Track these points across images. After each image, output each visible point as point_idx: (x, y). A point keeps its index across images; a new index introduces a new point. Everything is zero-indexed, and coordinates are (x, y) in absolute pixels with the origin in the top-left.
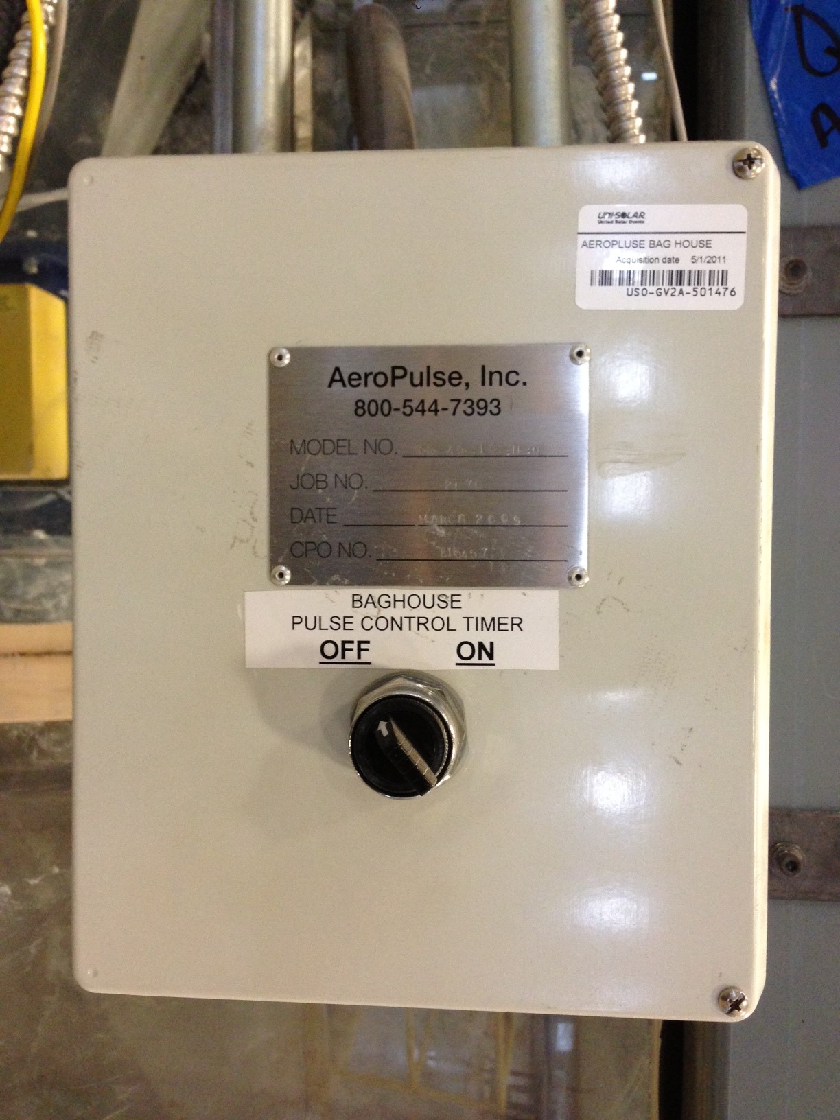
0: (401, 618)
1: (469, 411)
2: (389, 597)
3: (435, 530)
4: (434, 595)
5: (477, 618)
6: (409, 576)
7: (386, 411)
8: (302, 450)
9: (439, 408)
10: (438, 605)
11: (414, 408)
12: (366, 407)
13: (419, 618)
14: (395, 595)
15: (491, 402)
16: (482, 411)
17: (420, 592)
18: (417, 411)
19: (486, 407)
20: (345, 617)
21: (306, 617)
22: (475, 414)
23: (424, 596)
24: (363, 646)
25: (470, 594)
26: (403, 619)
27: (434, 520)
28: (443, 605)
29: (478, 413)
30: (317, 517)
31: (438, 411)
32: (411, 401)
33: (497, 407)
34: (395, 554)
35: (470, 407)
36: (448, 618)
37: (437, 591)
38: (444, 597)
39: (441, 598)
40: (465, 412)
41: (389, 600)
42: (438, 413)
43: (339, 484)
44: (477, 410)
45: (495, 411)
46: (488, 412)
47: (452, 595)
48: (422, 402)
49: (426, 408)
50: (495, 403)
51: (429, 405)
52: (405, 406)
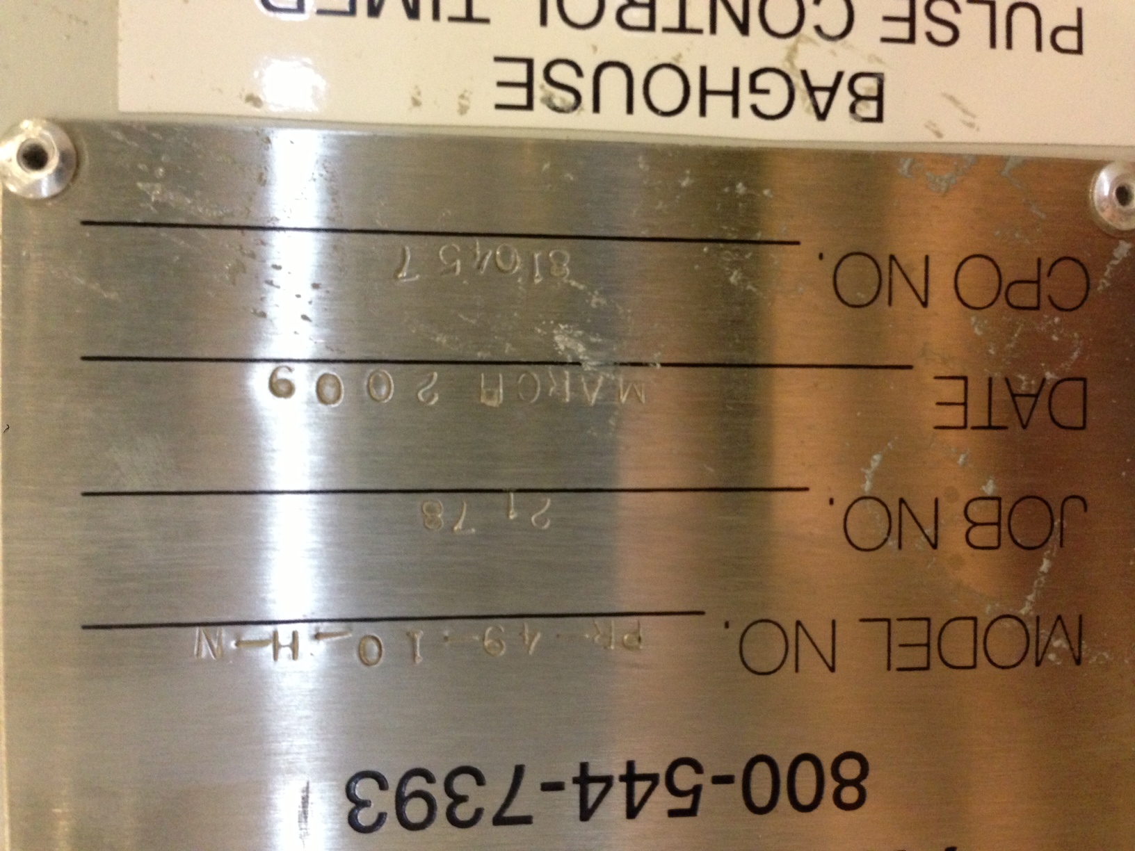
0: (713, 30)
1: (463, 784)
2: (754, 108)
3: (591, 347)
4: (596, 108)
5: (436, 16)
6: (685, 183)
7: (762, 770)
8: (1045, 633)
9: (573, 791)
10: (579, 73)
11: (662, 788)
12: (830, 785)
13: (651, 27)
14: (736, 113)
15: (381, 818)
16: (417, 783)
17: (644, 124)
18: (653, 778)
19: (401, 801)
20: (911, 39)
21: (1039, 47)
22: (440, 776)
23: (630, 109)
25: (463, 110)
26: (706, 26)
27: (591, 389)
28: (562, 74)
29: (430, 779)
30: (1001, 394)
31: (575, 781)
32: (673, 813)
33: (360, 804)
34: (735, 264)
35: (459, 799)
36: (544, 21)
37: (583, 123)
38: (557, 103)
39: (570, 98)
40: (480, 781)
41: (758, 99)
42: (577, 773)
43: (926, 515)
44: (437, 790)
45: (365, 789)
46: (393, 782)
47: (529, 106)
48: (632, 812)
49: (619, 791)
50: (365, 817)
51: (607, 800)
52: (696, 791)
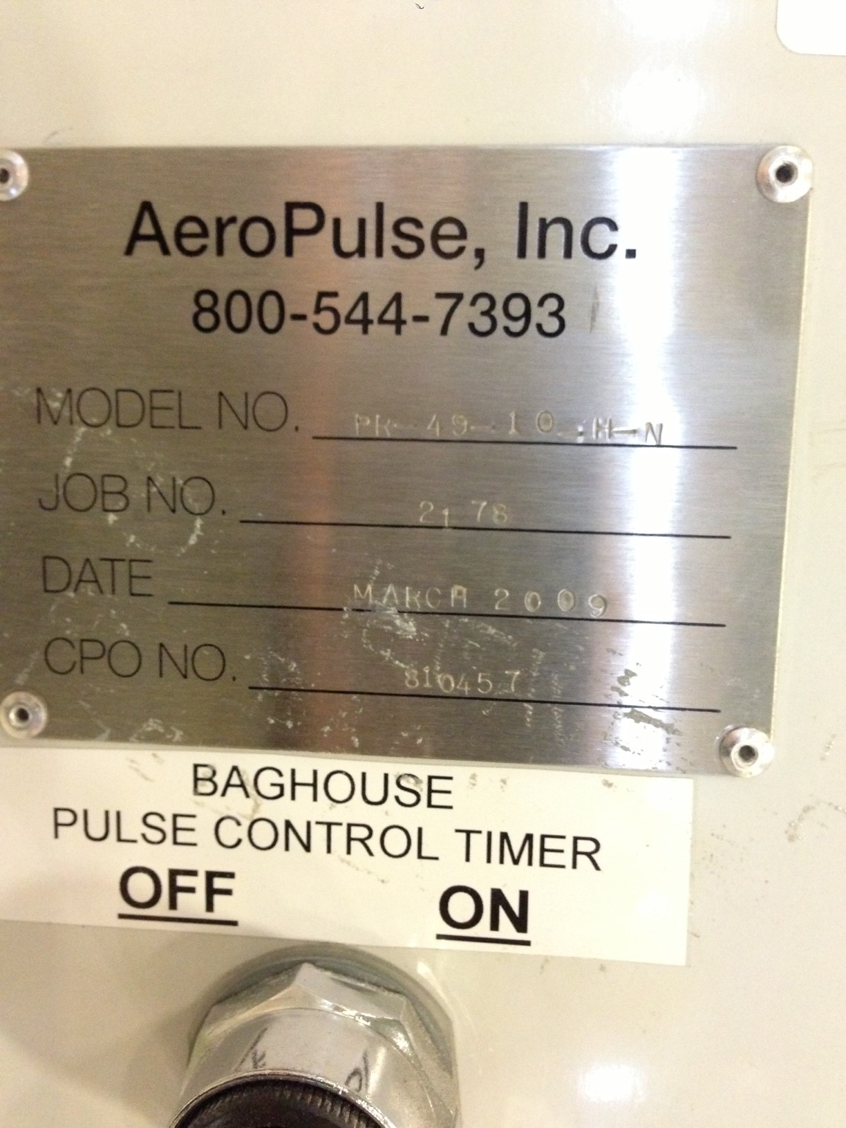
0: (309, 824)
1: (483, 324)
2: (280, 774)
3: (391, 623)
4: (386, 776)
5: (489, 834)
6: (327, 729)
7: (271, 322)
8: (66, 413)
9: (407, 314)
10: (397, 798)
11: (343, 313)
12: (221, 309)
13: (349, 826)
14: (293, 772)
15: (541, 303)
16: (517, 326)
17: (355, 765)
18: (349, 321)
19: (527, 314)
20: (175, 816)
21: (86, 813)
22: (499, 330)
23: (364, 775)
24: (219, 883)
25: (474, 777)
26: (313, 826)
27: (391, 596)
28: (409, 798)
29: (507, 329)
30: (105, 582)
31: (404, 322)
32: (335, 294)
33: (555, 314)
34: (294, 675)
35: (486, 313)
36: (420, 830)
37: (395, 767)
38: (412, 780)
39: (403, 783)
40: (472, 326)
41: (278, 780)
42: (403, 328)
43: (157, 503)
44: (502, 321)
45: (552, 325)
46: (532, 328)
47: (430, 778)
48: (364, 297)
49: (373, 314)
50: (552, 305)
51: (382, 308)
52: (318, 310)
